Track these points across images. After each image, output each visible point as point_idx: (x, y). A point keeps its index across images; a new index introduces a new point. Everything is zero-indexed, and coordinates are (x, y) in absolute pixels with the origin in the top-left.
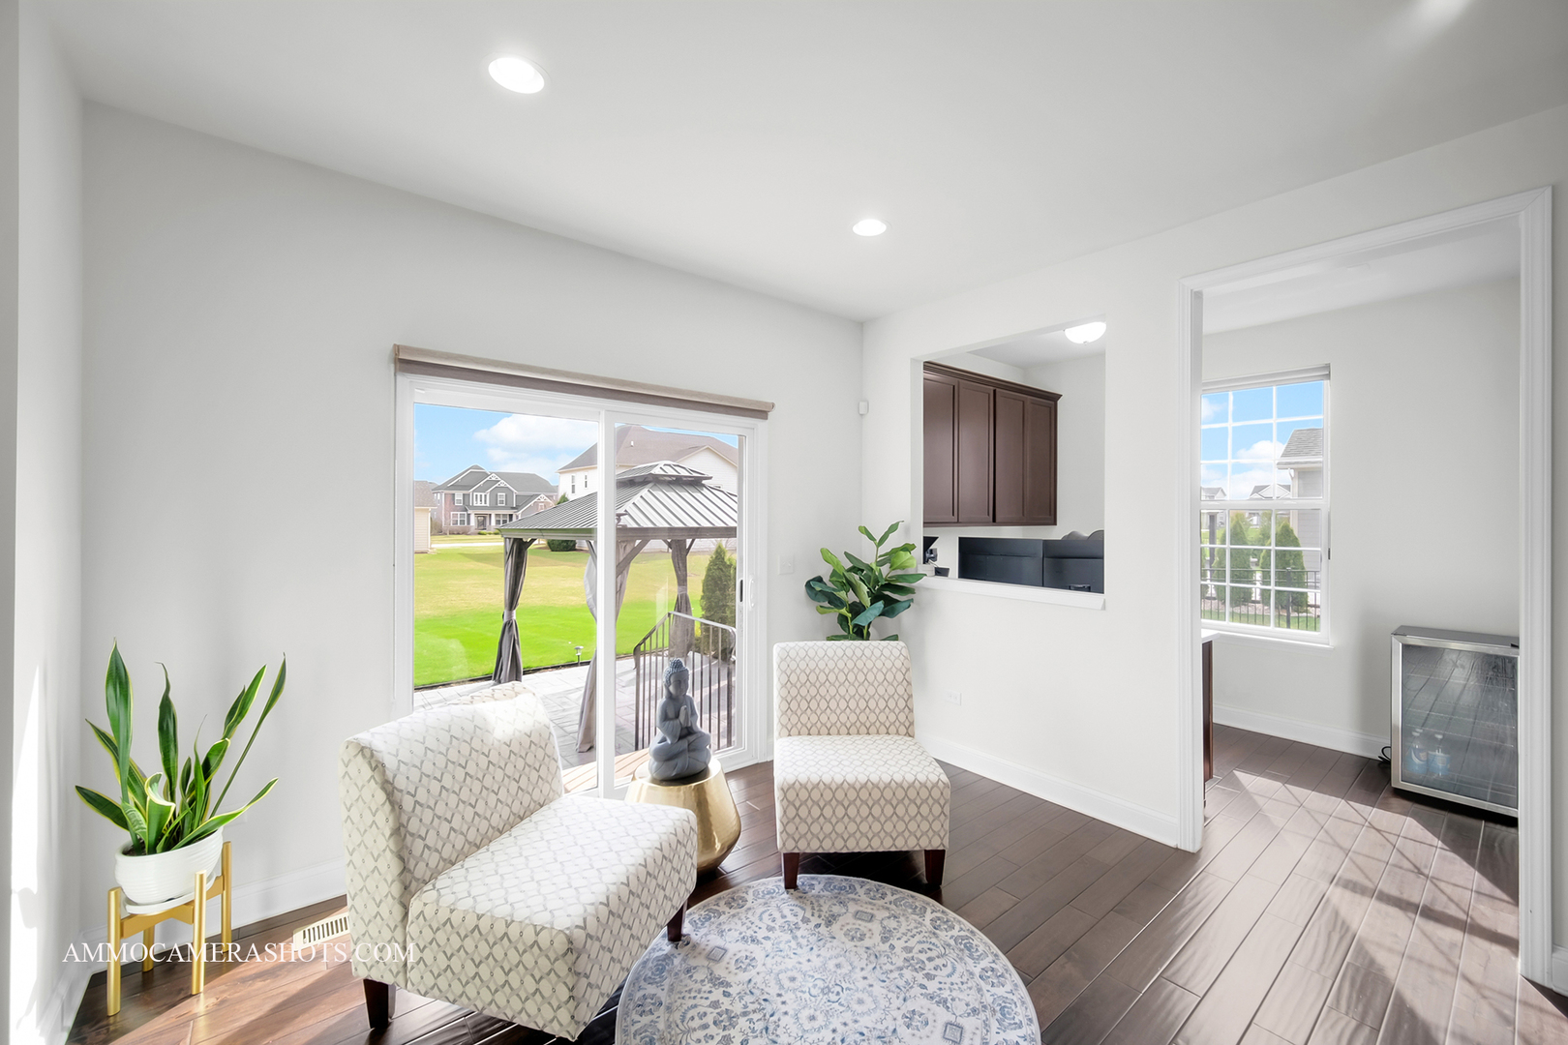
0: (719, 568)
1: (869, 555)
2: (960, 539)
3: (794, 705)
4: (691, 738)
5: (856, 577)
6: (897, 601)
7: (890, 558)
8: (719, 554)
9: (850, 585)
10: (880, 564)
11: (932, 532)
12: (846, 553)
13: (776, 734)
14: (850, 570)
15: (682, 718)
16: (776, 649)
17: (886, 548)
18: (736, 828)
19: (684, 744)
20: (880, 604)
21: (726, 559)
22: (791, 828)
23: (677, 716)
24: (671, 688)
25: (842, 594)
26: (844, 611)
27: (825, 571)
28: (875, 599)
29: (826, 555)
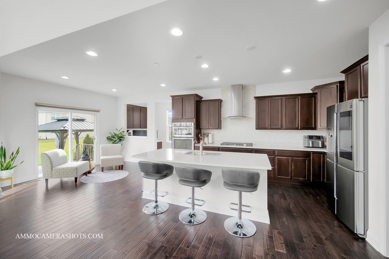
0: (88, 139)
1: (117, 133)
2: (133, 130)
3: (103, 152)
4: (88, 156)
5: (115, 136)
6: (121, 139)
7: (121, 133)
8: (88, 136)
9: (114, 137)
10: (119, 134)
11: (128, 129)
12: (114, 133)
13: (101, 156)
14: (114, 135)
15: (86, 153)
16: (101, 146)
17: (120, 132)
18: (94, 167)
19: (87, 156)
20: (119, 140)
21: (90, 137)
22: (102, 164)
23: (85, 153)
24: (84, 150)
25: (112, 139)
26: (113, 141)
27: (110, 135)
28: (118, 139)
29: (110, 133)
